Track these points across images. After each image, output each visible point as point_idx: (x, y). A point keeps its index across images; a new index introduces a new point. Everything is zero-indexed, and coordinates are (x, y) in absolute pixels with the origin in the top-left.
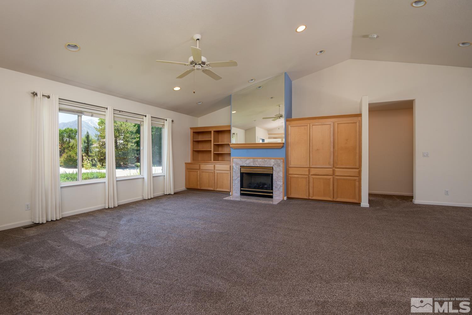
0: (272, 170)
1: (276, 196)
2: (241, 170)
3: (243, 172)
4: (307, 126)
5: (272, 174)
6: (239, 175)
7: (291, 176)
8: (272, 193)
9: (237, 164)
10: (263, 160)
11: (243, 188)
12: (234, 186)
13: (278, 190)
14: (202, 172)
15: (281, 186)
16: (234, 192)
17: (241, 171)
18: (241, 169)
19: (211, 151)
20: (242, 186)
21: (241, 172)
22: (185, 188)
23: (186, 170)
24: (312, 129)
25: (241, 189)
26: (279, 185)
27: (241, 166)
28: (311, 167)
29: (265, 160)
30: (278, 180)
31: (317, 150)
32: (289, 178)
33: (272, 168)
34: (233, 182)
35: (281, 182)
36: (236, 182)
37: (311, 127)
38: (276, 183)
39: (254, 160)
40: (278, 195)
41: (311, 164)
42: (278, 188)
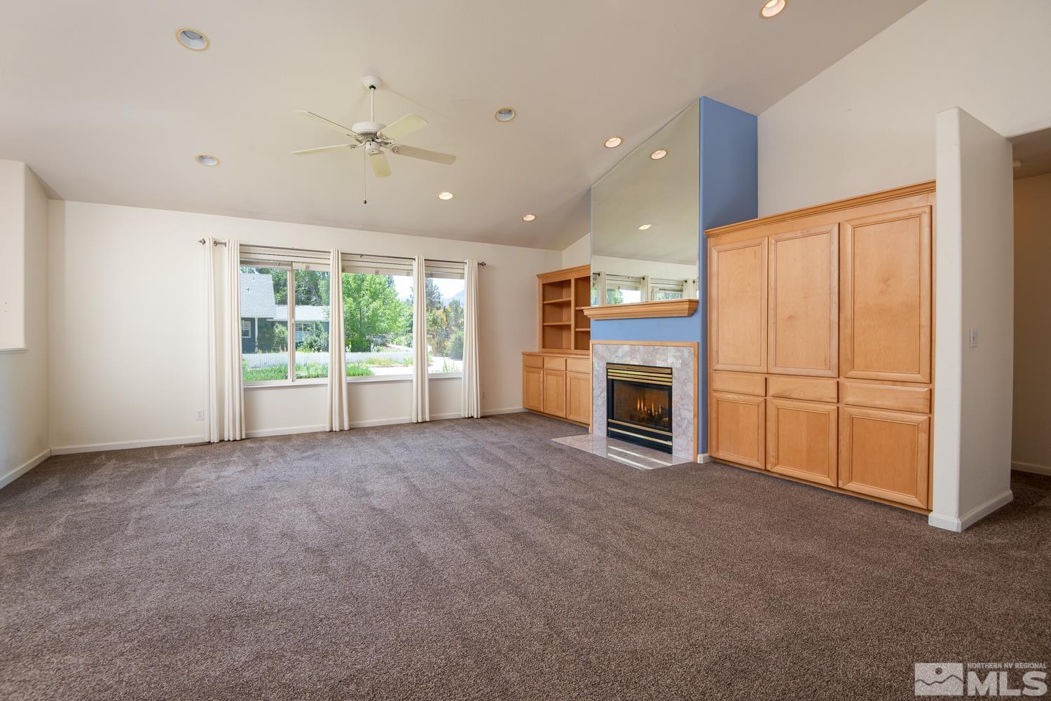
0: (670, 376)
1: (680, 448)
2: (609, 374)
3: (613, 380)
4: (760, 244)
5: (670, 388)
6: (604, 384)
7: (717, 395)
8: (670, 439)
9: (601, 358)
10: (651, 348)
11: (613, 419)
12: (596, 411)
13: (684, 433)
14: (547, 374)
15: (689, 423)
16: (596, 426)
17: (607, 375)
18: (609, 370)
19: (569, 326)
20: (611, 414)
21: (608, 379)
22: (522, 407)
23: (523, 369)
24: (776, 251)
25: (610, 420)
26: (685, 419)
27: (607, 364)
28: (771, 371)
29: (656, 347)
30: (683, 405)
31: (791, 318)
32: (714, 400)
33: (670, 371)
34: (594, 401)
35: (690, 411)
36: (600, 403)
37: (772, 247)
38: (678, 413)
39: (633, 347)
40: (685, 448)
41: (771, 363)
42: (684, 427)
